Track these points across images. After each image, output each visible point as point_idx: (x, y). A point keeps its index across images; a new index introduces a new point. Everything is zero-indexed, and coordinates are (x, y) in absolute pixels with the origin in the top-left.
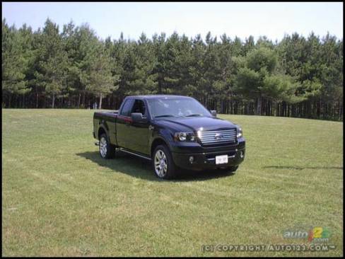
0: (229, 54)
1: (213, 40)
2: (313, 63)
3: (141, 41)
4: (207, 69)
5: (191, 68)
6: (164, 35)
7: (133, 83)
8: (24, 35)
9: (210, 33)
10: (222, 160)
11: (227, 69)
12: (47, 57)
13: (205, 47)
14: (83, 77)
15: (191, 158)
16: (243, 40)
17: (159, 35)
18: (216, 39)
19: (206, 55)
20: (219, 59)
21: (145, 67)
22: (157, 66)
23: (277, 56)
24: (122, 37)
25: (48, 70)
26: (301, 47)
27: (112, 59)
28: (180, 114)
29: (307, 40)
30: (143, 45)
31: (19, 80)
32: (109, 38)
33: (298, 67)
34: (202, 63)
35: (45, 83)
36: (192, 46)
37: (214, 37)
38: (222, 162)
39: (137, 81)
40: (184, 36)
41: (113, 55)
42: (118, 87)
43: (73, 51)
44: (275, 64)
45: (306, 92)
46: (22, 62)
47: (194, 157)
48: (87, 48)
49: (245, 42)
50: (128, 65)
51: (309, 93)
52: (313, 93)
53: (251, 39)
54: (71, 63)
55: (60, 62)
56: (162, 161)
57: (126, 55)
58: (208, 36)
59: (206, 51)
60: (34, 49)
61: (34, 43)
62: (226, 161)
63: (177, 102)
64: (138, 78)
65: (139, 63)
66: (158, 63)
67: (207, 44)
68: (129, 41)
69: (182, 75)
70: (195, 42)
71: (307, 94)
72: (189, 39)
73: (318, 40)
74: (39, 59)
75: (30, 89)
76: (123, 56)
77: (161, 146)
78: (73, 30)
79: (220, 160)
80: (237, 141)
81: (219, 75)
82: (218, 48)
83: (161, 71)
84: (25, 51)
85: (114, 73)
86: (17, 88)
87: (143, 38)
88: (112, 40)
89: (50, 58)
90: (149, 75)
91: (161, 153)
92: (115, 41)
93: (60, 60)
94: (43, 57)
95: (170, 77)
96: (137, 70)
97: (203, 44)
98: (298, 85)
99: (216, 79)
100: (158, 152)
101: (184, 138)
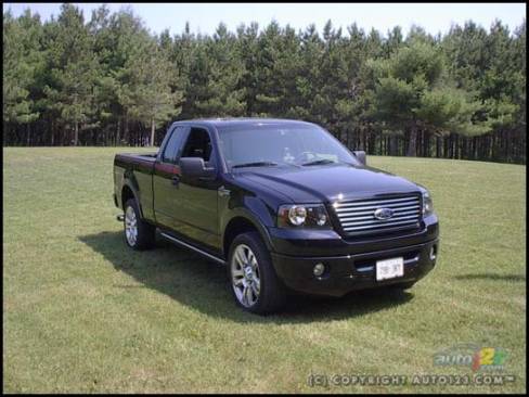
0: (361, 56)
1: (336, 32)
2: (499, 72)
3: (218, 36)
4: (325, 81)
5: (300, 80)
6: (255, 26)
7: (205, 104)
8: (27, 27)
9: (329, 22)
10: (389, 269)
11: (359, 82)
12: (63, 62)
13: (323, 46)
14: (123, 95)
15: (319, 268)
16: (384, 35)
17: (248, 25)
18: (340, 32)
19: (324, 57)
20: (345, 65)
21: (225, 78)
22: (244, 76)
23: (443, 58)
24: (187, 30)
25: (67, 84)
26: (480, 43)
27: (171, 64)
28: (289, 158)
29: (489, 32)
30: (222, 42)
31: (19, 100)
32: (167, 31)
33: (475, 77)
34: (318, 72)
35: (61, 105)
36: (302, 44)
37: (337, 29)
38: (390, 275)
39: (212, 101)
40: (288, 28)
41: (172, 58)
42: (180, 110)
43: (106, 53)
44: (440, 71)
45: (490, 119)
46: (24, 71)
47: (326, 264)
48: (131, 47)
49: (387, 37)
50: (198, 75)
51: (494, 121)
52: (501, 120)
53: (397, 31)
54: (103, 72)
55: (85, 71)
56: (249, 271)
57: (194, 59)
58: (328, 28)
59: (323, 52)
60: (43, 49)
61: (44, 40)
62: (400, 272)
63: (283, 132)
64: (213, 95)
65: (216, 72)
66: (246, 72)
67: (325, 41)
68: (199, 36)
69: (285, 90)
70: (306, 37)
71: (491, 121)
72: (297, 33)
73: (506, 32)
74: (51, 65)
75: (37, 115)
76: (189, 60)
77: (246, 236)
78: (108, 17)
79: (386, 269)
80: (423, 224)
81: (345, 91)
82: (344, 46)
83: (251, 86)
84: (28, 54)
85: (174, 89)
86: (14, 113)
87: (222, 30)
88: (171, 35)
89: (69, 63)
90: (231, 91)
91: (246, 252)
92: (177, 37)
93: (87, 68)
94: (58, 62)
95: (266, 95)
96: (212, 82)
97: (319, 41)
98: (478, 105)
99: (341, 97)
100: (240, 249)
101: (301, 220)
